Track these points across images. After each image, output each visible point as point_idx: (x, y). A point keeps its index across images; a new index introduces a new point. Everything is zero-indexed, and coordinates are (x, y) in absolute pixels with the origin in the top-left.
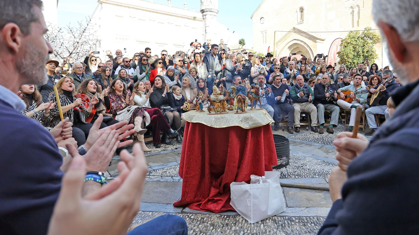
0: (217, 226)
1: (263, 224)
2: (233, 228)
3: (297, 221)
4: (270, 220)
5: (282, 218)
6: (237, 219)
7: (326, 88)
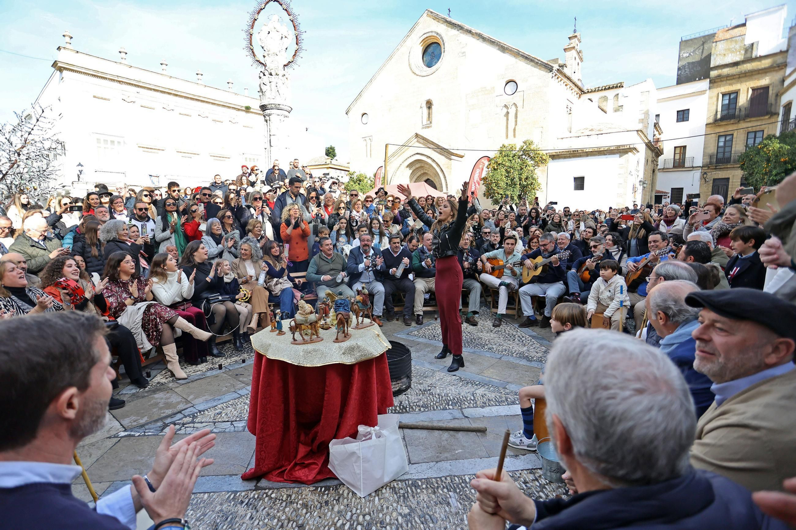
0: (313, 506)
1: (378, 495)
2: (336, 509)
3: (424, 486)
4: (388, 489)
5: (404, 483)
6: (341, 492)
7: (465, 254)
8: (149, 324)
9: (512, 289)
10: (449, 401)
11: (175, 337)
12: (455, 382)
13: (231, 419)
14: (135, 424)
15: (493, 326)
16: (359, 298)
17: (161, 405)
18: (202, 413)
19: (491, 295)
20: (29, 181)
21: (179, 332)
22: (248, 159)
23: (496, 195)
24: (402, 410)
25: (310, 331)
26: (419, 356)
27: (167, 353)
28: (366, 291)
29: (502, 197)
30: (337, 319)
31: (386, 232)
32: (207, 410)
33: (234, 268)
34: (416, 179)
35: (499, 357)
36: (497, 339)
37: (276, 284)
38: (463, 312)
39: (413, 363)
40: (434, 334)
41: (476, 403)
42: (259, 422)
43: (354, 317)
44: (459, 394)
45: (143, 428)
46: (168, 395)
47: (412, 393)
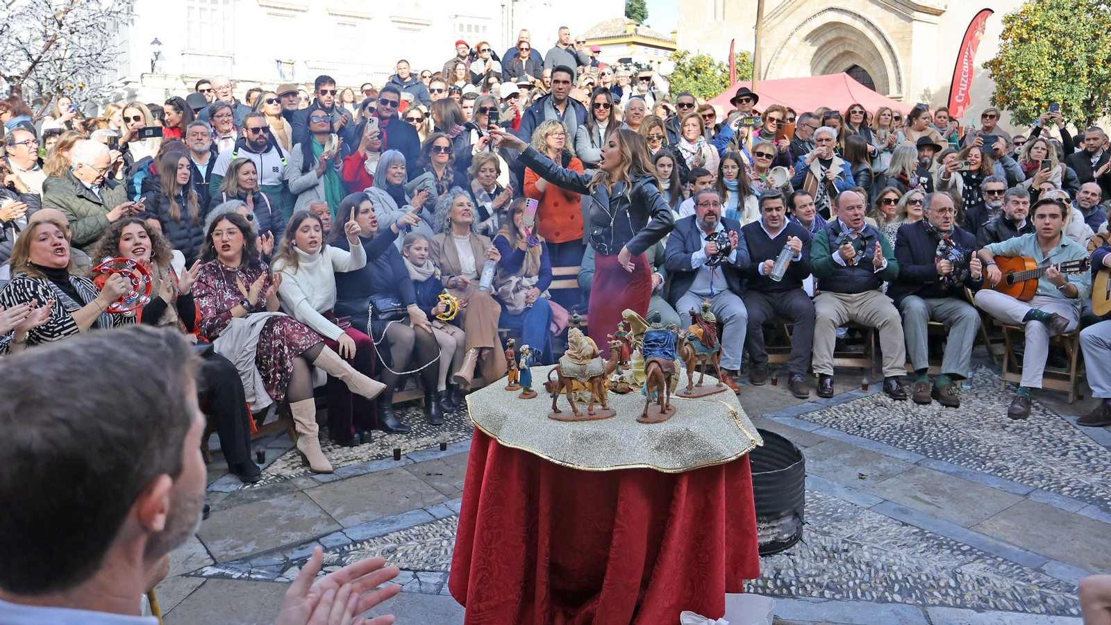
7: (942, 242)
8: (269, 357)
9: (1060, 330)
10: (894, 582)
11: (315, 386)
12: (910, 541)
13: (414, 565)
14: (232, 553)
15: (1010, 415)
16: (696, 330)
17: (282, 521)
18: (359, 545)
19: (1003, 341)
20: (73, 73)
21: (322, 378)
22: (465, 28)
23: (1025, 101)
24: (780, 589)
25: (588, 395)
26: (822, 471)
27: (298, 418)
28: (711, 317)
29: (1040, 106)
30: (646, 372)
31: (755, 186)
32: (368, 542)
33: (435, 252)
34: (827, 67)
35: (1024, 491)
36: (1018, 447)
37: (517, 291)
38: (931, 376)
39: (808, 484)
40: (860, 421)
41: (962, 596)
42: (475, 577)
43: (683, 371)
44: (919, 569)
45: (248, 564)
46: (296, 502)
47: (805, 554)
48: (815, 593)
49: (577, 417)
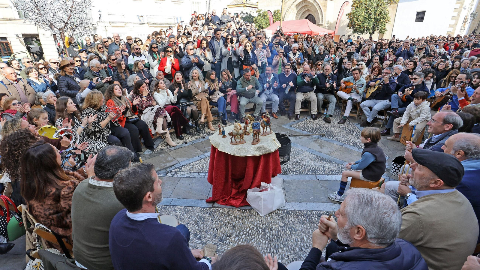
0: (239, 218)
1: (270, 216)
2: (250, 220)
4: (274, 213)
5: (283, 211)
6: (252, 213)
7: (327, 78)
9: (356, 102)
12: (315, 159)
13: (198, 171)
18: (184, 167)
24: (284, 173)
30: (253, 133)
32: (186, 165)
34: (302, 15)
35: (342, 144)
36: (342, 133)
40: (305, 127)
41: (324, 172)
42: (214, 178)
44: (316, 166)
46: (166, 156)
47: (290, 163)
48: (292, 173)
49: (237, 143)
